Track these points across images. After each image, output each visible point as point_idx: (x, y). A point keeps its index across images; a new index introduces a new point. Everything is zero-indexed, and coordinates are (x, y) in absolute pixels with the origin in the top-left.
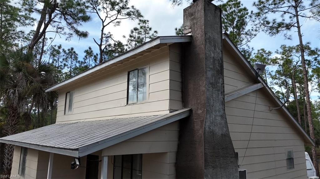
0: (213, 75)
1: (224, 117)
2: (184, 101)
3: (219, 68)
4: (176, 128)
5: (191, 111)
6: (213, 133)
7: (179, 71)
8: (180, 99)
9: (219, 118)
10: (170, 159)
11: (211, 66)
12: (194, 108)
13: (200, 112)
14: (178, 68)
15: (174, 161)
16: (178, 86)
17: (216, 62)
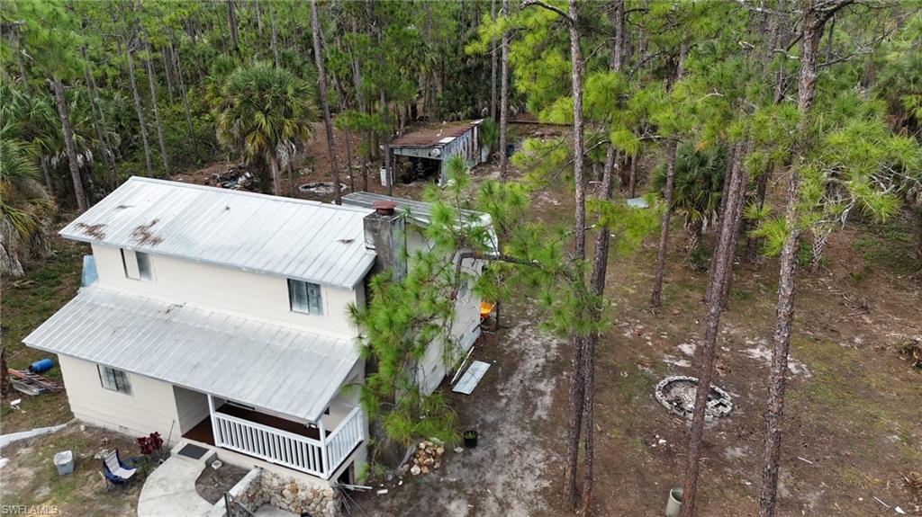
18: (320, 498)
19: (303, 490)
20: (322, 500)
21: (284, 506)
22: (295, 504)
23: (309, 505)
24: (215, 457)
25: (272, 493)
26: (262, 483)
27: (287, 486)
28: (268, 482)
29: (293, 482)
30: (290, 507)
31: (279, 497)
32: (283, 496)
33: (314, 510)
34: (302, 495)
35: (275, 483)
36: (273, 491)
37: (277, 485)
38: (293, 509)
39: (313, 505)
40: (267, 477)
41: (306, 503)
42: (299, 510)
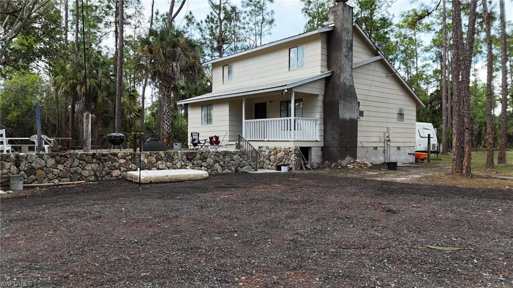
0: (346, 51)
1: (351, 75)
2: (329, 67)
3: (350, 46)
4: (323, 82)
5: (333, 72)
6: (344, 84)
7: (326, 48)
8: (326, 66)
9: (348, 76)
10: (321, 98)
11: (346, 45)
12: (335, 70)
13: (338, 72)
14: (325, 47)
15: (323, 100)
16: (325, 58)
17: (349, 43)
19: (280, 151)
21: (270, 167)
26: (261, 155)
27: (272, 153)
28: (263, 153)
29: (275, 148)
31: (268, 162)
32: (270, 160)
34: (279, 155)
36: (265, 159)
38: (274, 168)
39: (284, 160)
40: (263, 150)
41: (280, 160)
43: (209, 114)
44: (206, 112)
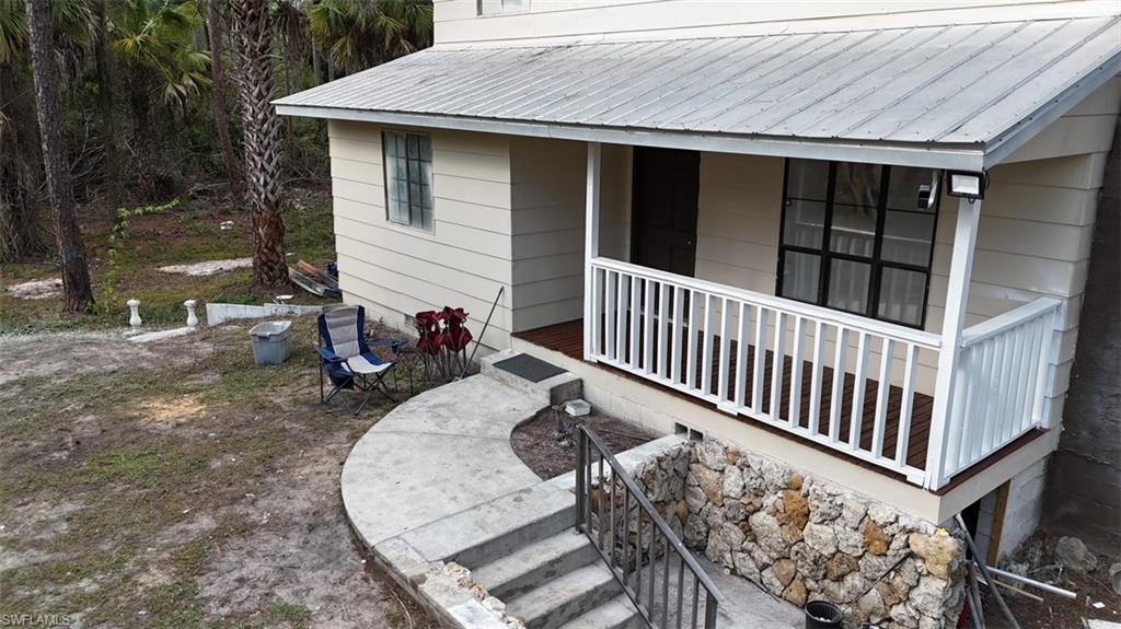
10: (1090, 177)
15: (1098, 184)
18: (891, 561)
19: (827, 519)
20: (897, 568)
21: (748, 566)
22: (788, 567)
23: (840, 579)
24: (578, 389)
25: (717, 516)
26: (692, 480)
27: (770, 500)
28: (710, 476)
29: (792, 486)
30: (767, 574)
31: (736, 535)
32: (748, 531)
33: (855, 602)
34: (820, 537)
35: (733, 483)
36: (719, 512)
37: (737, 491)
38: (778, 586)
39: (854, 580)
40: (709, 459)
41: (832, 566)
42: (796, 593)
43: (414, 175)
44: (403, 164)
